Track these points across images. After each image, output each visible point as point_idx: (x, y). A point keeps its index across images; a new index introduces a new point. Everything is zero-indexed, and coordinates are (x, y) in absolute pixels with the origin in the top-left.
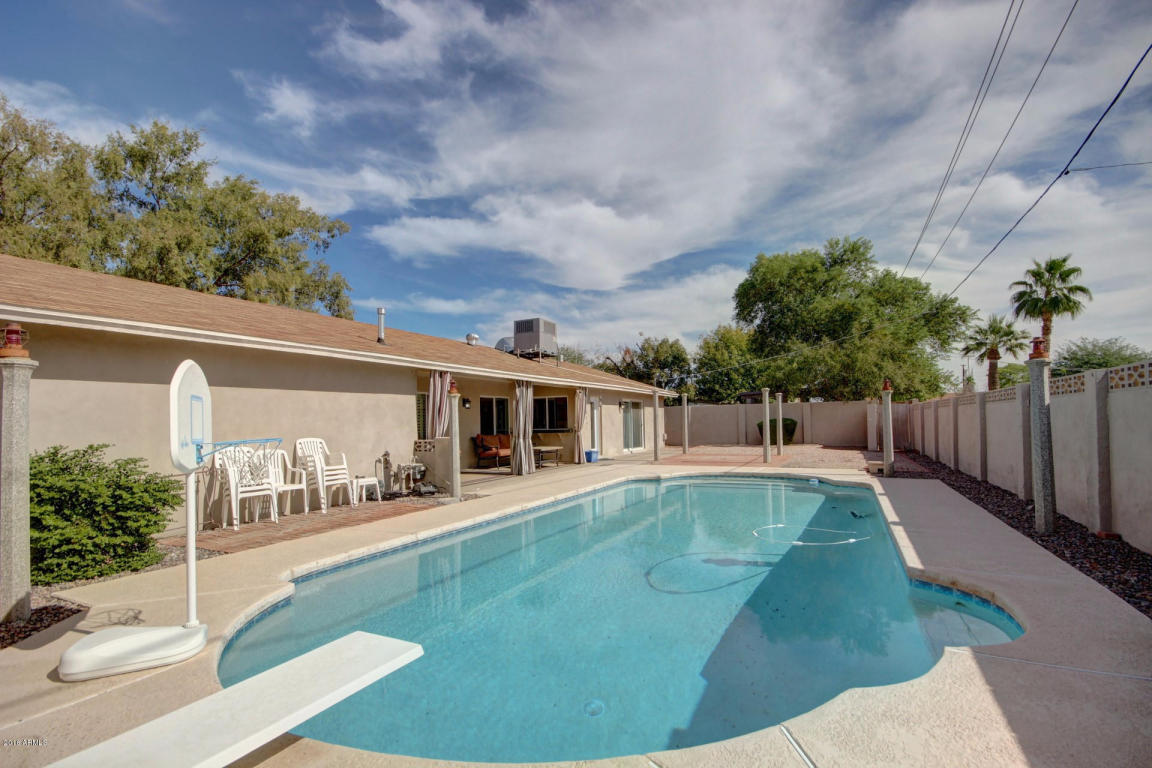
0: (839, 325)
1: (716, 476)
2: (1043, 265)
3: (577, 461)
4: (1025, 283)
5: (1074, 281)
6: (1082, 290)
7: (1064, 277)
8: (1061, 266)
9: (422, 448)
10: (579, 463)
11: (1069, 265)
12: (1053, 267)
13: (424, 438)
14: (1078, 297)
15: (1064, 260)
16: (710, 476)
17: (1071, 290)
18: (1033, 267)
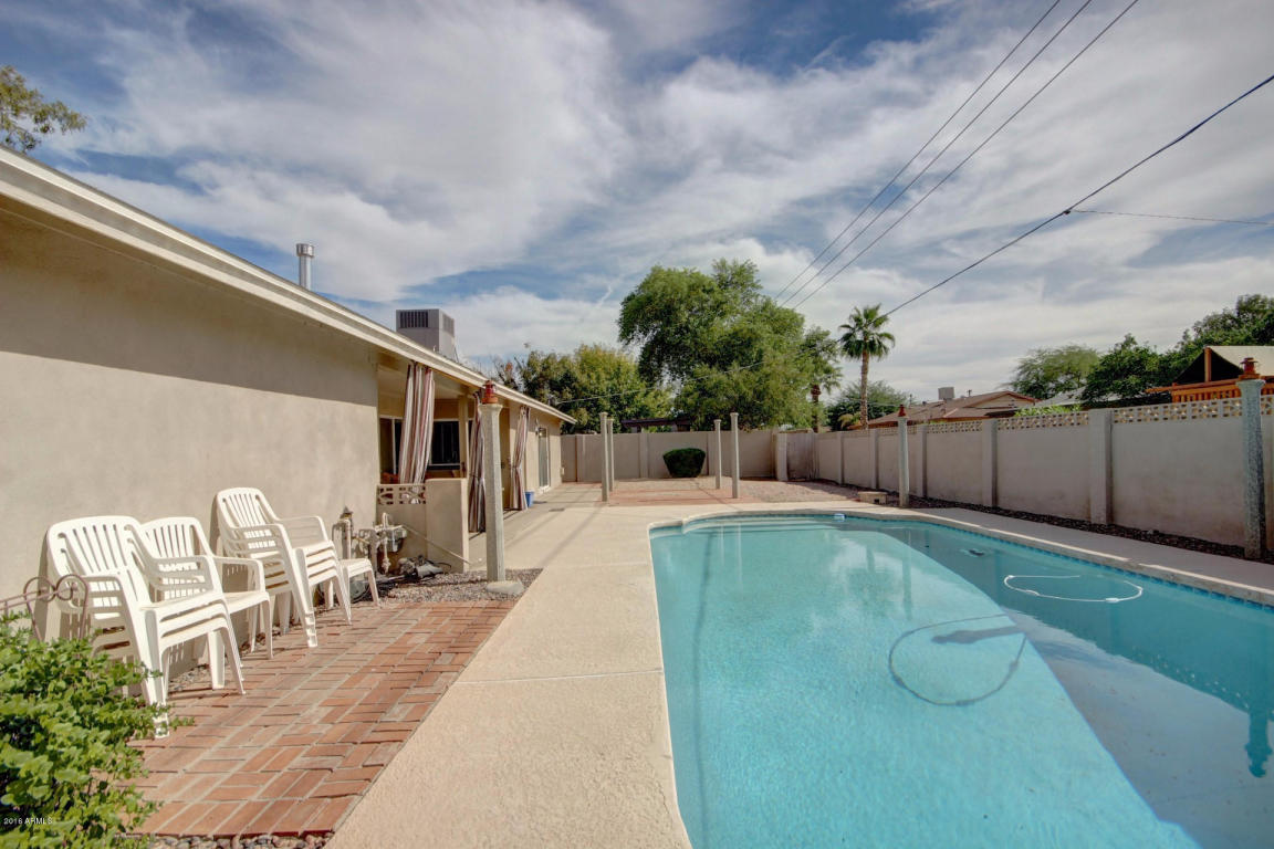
0: (737, 349)
1: (729, 517)
2: (862, 312)
3: (516, 506)
4: (848, 327)
5: (883, 329)
6: (889, 337)
7: (877, 324)
8: (876, 314)
9: (396, 499)
10: (519, 509)
11: (881, 313)
12: (869, 314)
13: (395, 481)
14: (886, 342)
15: (877, 308)
16: (722, 517)
17: (881, 336)
18: (855, 313)
